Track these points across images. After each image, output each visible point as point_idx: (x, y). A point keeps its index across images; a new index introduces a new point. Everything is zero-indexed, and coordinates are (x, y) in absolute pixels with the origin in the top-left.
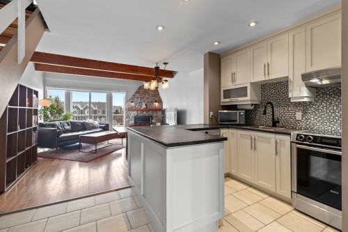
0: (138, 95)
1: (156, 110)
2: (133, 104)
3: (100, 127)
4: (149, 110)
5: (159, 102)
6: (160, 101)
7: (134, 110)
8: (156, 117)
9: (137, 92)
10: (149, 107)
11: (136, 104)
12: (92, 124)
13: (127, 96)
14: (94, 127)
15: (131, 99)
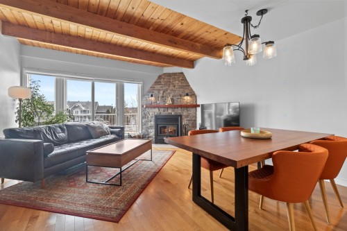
0: (158, 87)
1: (187, 107)
2: (153, 99)
3: (112, 133)
4: (177, 107)
5: (191, 96)
6: (193, 95)
7: (154, 107)
8: (187, 116)
9: (157, 83)
10: (177, 102)
11: (157, 98)
12: (99, 127)
13: (143, 88)
14: (104, 134)
15: (149, 92)
